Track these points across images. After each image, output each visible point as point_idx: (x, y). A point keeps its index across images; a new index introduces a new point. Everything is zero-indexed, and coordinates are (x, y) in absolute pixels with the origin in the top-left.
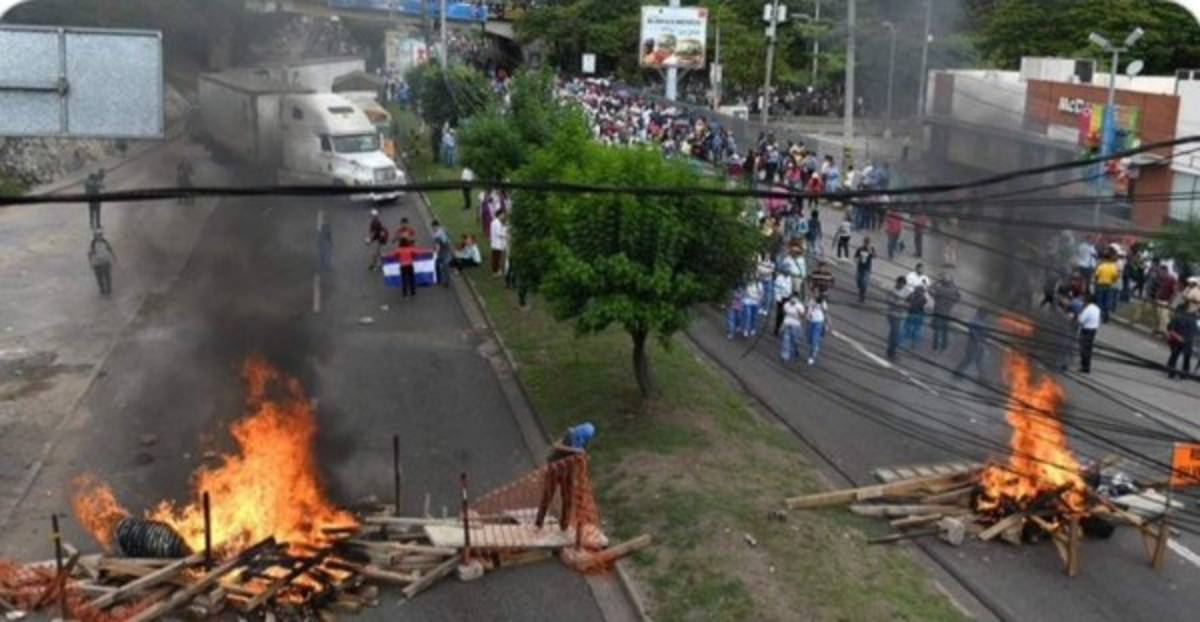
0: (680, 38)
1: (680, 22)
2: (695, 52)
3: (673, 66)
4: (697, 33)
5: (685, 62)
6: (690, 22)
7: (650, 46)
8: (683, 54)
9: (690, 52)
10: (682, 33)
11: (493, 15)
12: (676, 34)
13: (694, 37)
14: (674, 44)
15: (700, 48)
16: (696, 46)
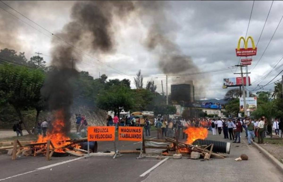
0: (249, 105)
1: (249, 101)
2: (254, 108)
3: (248, 111)
4: (254, 103)
5: (252, 110)
6: (252, 101)
7: (242, 107)
8: (251, 108)
9: (253, 108)
10: (250, 103)
11: (223, 107)
12: (248, 104)
13: (253, 104)
14: (248, 106)
15: (255, 107)
16: (254, 107)
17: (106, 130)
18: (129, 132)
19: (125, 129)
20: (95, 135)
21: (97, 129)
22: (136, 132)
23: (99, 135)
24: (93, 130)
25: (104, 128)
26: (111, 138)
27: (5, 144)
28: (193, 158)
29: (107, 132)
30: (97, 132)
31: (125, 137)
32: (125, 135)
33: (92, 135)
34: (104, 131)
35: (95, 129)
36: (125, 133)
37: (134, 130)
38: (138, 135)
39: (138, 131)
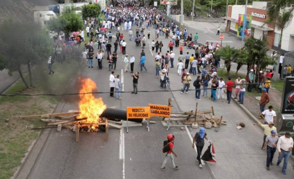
2: (175, 1)
5: (172, 3)
8: (171, 1)
9: (173, 1)
17: (142, 110)
18: (158, 109)
19: (154, 107)
20: (133, 114)
21: (135, 109)
22: (165, 110)
23: (137, 114)
24: (132, 110)
25: (141, 109)
26: (147, 116)
27: (43, 117)
28: (207, 127)
29: (144, 112)
30: (135, 112)
31: (154, 112)
32: (154, 111)
33: (131, 114)
34: (141, 111)
35: (133, 109)
36: (155, 110)
37: (163, 108)
38: (166, 112)
39: (167, 109)
